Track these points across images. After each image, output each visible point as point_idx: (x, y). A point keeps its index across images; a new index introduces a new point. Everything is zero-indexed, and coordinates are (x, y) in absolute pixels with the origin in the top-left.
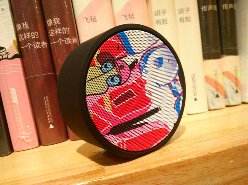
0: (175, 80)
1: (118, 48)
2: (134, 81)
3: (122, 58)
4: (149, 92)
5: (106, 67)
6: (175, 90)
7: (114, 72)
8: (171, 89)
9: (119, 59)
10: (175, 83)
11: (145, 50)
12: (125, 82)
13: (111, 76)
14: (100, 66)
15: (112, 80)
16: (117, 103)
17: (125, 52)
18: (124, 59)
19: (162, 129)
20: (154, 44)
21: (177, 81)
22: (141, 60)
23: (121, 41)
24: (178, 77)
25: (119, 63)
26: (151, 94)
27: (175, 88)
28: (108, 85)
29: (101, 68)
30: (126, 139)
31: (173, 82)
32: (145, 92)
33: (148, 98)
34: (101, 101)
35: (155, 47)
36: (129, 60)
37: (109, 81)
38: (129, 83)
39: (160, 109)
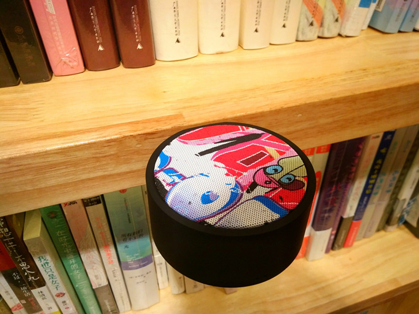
0: (174, 184)
1: (281, 198)
2: (245, 174)
3: (271, 191)
4: (220, 167)
5: (290, 179)
6: (171, 174)
7: (277, 177)
8: (181, 175)
9: (275, 189)
10: (174, 181)
11: (238, 206)
12: (258, 171)
13: (279, 173)
14: (296, 178)
15: (276, 170)
16: (262, 155)
17: (270, 197)
18: (268, 190)
19: (189, 140)
20: (225, 216)
21: (168, 184)
22: (242, 195)
23: (281, 205)
24: (167, 188)
25: (273, 185)
26: (215, 166)
27: (170, 176)
28: (279, 165)
29: (295, 177)
30: (241, 131)
31: (176, 181)
32: (226, 166)
33: (219, 162)
34: (281, 153)
35: (221, 213)
36: (260, 191)
37: (279, 169)
38: (253, 171)
39: (196, 155)
